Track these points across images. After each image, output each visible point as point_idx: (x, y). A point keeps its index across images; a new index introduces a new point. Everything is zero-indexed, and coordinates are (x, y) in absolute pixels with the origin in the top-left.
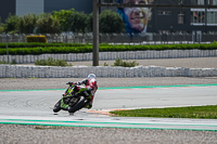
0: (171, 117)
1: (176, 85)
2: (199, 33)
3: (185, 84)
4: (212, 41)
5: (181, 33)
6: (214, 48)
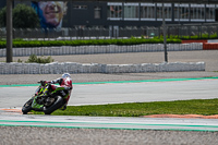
2: (116, 28)
3: (101, 82)
4: (129, 36)
5: (97, 28)
6: (132, 44)
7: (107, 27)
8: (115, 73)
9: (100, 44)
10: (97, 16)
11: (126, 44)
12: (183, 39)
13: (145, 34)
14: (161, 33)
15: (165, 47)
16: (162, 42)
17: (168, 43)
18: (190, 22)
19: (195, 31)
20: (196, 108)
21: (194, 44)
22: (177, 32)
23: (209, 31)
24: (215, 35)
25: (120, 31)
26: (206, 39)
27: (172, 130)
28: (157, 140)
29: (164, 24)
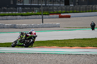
0: (8, 47)
1: (10, 32)
2: (20, 8)
3: (14, 32)
4: (26, 12)
5: (12, 8)
6: (28, 15)
7: (16, 8)
8: (20, 28)
9: (13, 15)
10: (12, 3)
11: (25, 15)
12: (50, 13)
13: (33, 11)
14: (40, 11)
15: (42, 17)
16: (41, 15)
17: (44, 15)
18: (53, 6)
19: (55, 10)
20: (56, 44)
21: (55, 15)
22: (48, 10)
23: (62, 9)
24: (64, 11)
25: (22, 10)
26: (60, 13)
27: (46, 54)
28: (39, 58)
29: (42, 7)
